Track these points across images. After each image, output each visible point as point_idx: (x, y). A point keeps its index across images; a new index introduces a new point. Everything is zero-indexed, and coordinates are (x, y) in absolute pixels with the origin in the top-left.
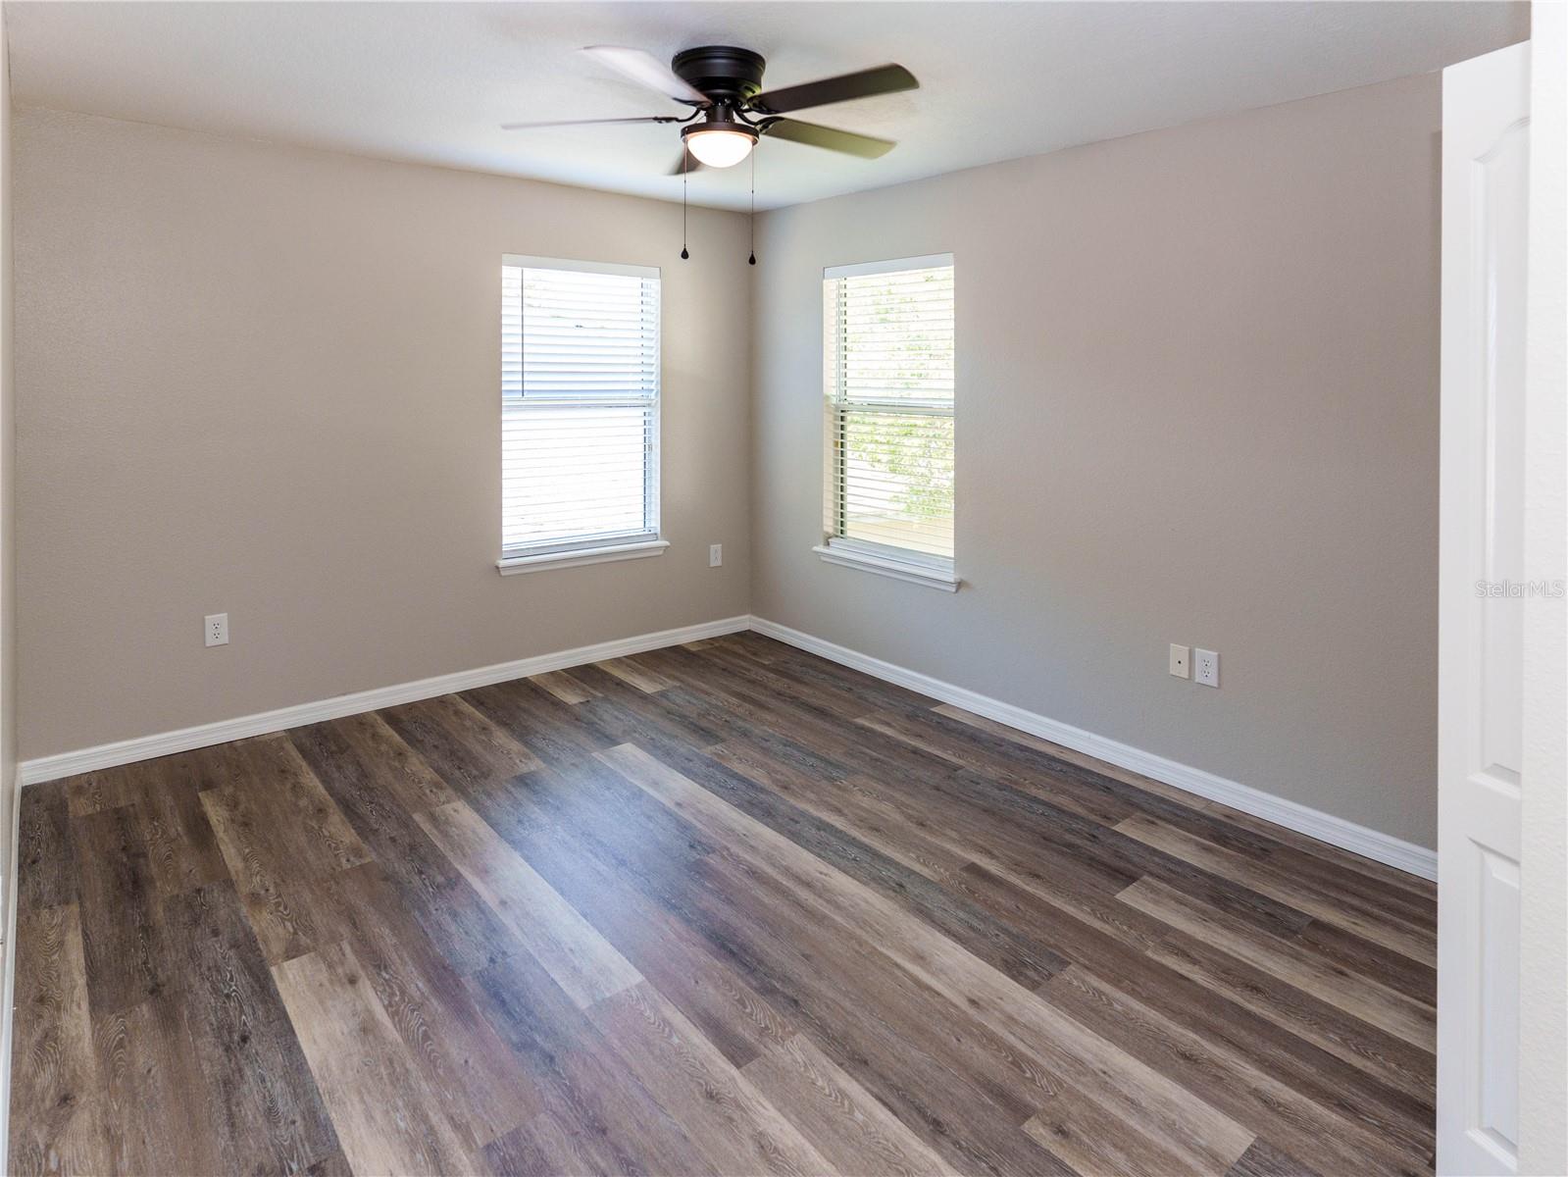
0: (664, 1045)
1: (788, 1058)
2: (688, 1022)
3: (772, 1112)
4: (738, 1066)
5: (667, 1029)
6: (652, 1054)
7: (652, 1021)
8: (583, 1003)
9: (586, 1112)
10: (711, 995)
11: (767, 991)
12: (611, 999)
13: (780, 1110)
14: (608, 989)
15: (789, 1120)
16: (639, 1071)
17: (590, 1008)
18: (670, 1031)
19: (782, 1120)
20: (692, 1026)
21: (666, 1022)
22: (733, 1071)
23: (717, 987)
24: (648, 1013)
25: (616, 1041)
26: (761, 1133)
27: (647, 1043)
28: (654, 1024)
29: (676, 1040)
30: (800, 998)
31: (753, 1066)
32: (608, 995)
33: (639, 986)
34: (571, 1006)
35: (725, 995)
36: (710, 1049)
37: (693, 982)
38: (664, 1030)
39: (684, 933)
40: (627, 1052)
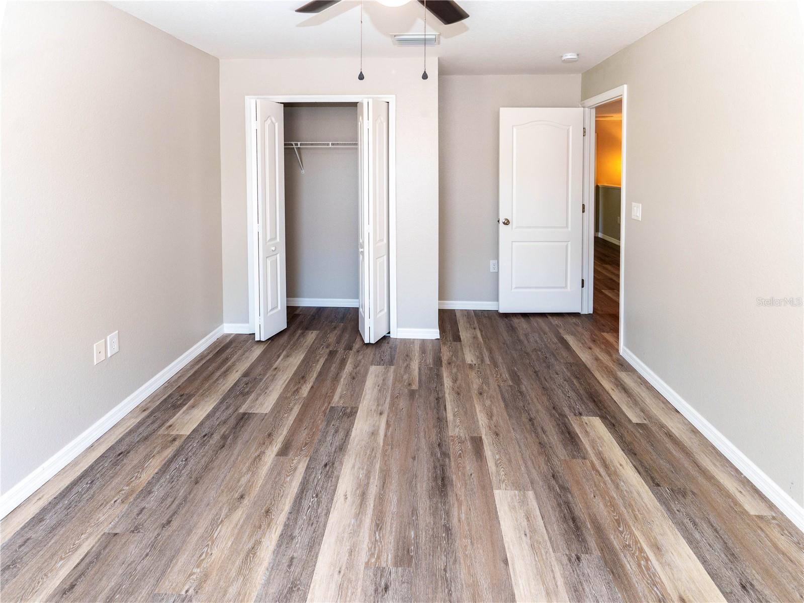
0: (503, 457)
1: (462, 431)
2: (487, 461)
3: (480, 422)
4: (481, 437)
5: (498, 462)
6: (510, 457)
7: (502, 469)
8: (531, 494)
9: (545, 451)
10: (469, 465)
11: (445, 455)
12: (516, 489)
13: (478, 421)
14: (515, 495)
15: (477, 418)
16: (518, 454)
17: (528, 490)
18: (497, 461)
19: (479, 419)
20: (487, 458)
21: (497, 465)
22: (484, 437)
23: (464, 468)
24: (503, 473)
25: (522, 469)
26: (489, 419)
27: (510, 461)
28: (502, 467)
29: (497, 457)
30: (436, 445)
31: (476, 435)
32: (516, 492)
33: (499, 488)
34: (538, 497)
35: (464, 462)
36: (487, 447)
37: (472, 476)
38: (500, 463)
39: (456, 505)
40: (520, 462)
